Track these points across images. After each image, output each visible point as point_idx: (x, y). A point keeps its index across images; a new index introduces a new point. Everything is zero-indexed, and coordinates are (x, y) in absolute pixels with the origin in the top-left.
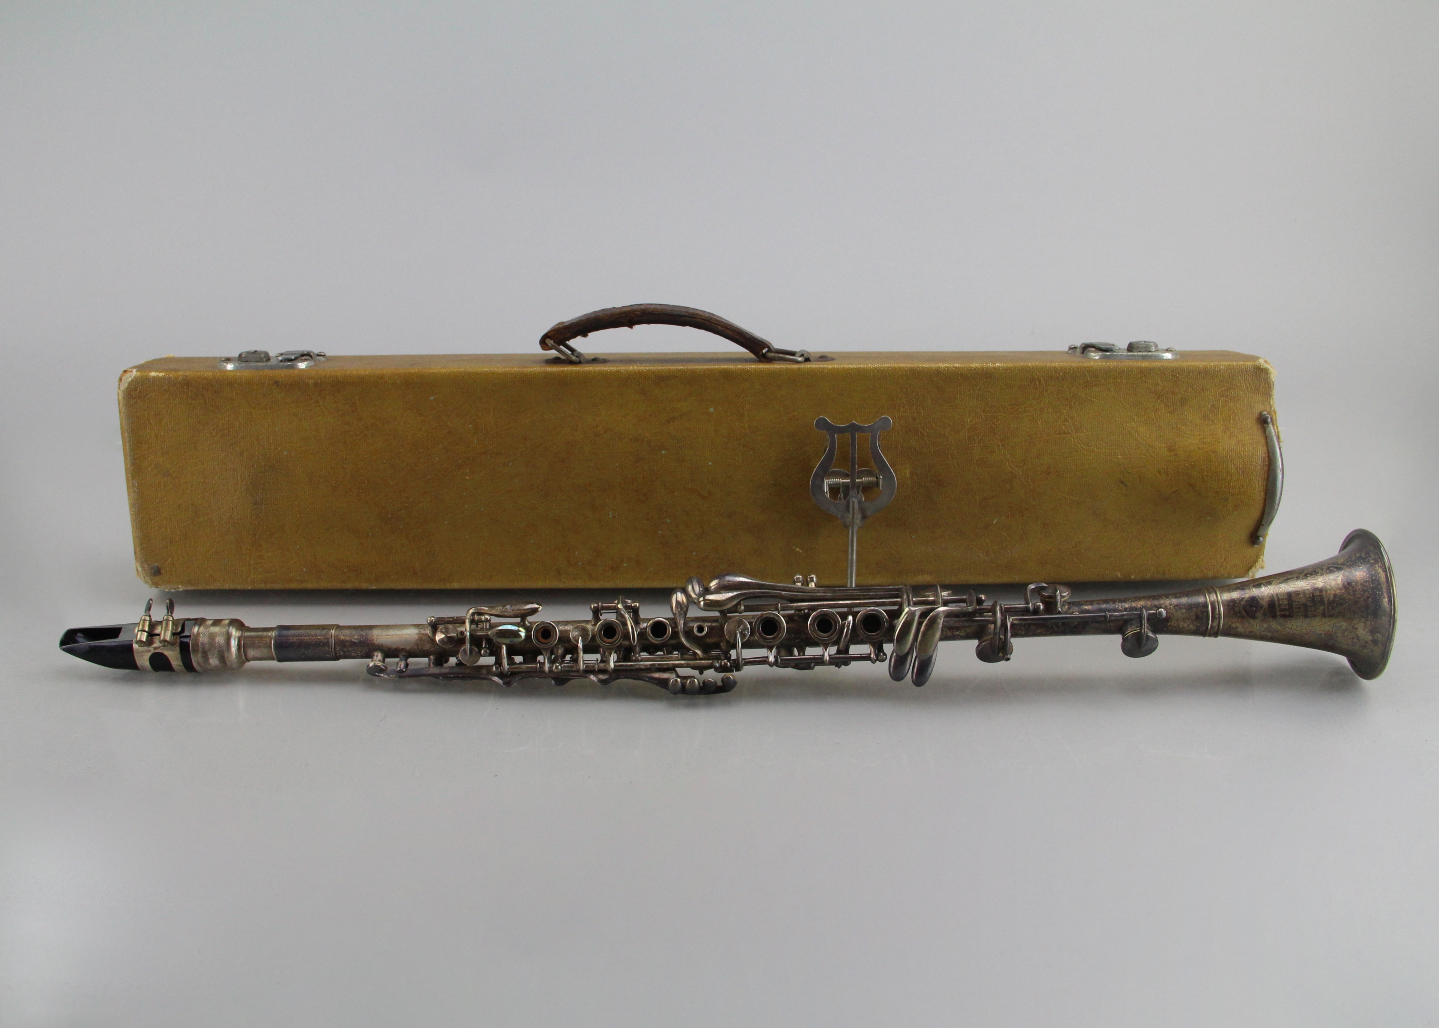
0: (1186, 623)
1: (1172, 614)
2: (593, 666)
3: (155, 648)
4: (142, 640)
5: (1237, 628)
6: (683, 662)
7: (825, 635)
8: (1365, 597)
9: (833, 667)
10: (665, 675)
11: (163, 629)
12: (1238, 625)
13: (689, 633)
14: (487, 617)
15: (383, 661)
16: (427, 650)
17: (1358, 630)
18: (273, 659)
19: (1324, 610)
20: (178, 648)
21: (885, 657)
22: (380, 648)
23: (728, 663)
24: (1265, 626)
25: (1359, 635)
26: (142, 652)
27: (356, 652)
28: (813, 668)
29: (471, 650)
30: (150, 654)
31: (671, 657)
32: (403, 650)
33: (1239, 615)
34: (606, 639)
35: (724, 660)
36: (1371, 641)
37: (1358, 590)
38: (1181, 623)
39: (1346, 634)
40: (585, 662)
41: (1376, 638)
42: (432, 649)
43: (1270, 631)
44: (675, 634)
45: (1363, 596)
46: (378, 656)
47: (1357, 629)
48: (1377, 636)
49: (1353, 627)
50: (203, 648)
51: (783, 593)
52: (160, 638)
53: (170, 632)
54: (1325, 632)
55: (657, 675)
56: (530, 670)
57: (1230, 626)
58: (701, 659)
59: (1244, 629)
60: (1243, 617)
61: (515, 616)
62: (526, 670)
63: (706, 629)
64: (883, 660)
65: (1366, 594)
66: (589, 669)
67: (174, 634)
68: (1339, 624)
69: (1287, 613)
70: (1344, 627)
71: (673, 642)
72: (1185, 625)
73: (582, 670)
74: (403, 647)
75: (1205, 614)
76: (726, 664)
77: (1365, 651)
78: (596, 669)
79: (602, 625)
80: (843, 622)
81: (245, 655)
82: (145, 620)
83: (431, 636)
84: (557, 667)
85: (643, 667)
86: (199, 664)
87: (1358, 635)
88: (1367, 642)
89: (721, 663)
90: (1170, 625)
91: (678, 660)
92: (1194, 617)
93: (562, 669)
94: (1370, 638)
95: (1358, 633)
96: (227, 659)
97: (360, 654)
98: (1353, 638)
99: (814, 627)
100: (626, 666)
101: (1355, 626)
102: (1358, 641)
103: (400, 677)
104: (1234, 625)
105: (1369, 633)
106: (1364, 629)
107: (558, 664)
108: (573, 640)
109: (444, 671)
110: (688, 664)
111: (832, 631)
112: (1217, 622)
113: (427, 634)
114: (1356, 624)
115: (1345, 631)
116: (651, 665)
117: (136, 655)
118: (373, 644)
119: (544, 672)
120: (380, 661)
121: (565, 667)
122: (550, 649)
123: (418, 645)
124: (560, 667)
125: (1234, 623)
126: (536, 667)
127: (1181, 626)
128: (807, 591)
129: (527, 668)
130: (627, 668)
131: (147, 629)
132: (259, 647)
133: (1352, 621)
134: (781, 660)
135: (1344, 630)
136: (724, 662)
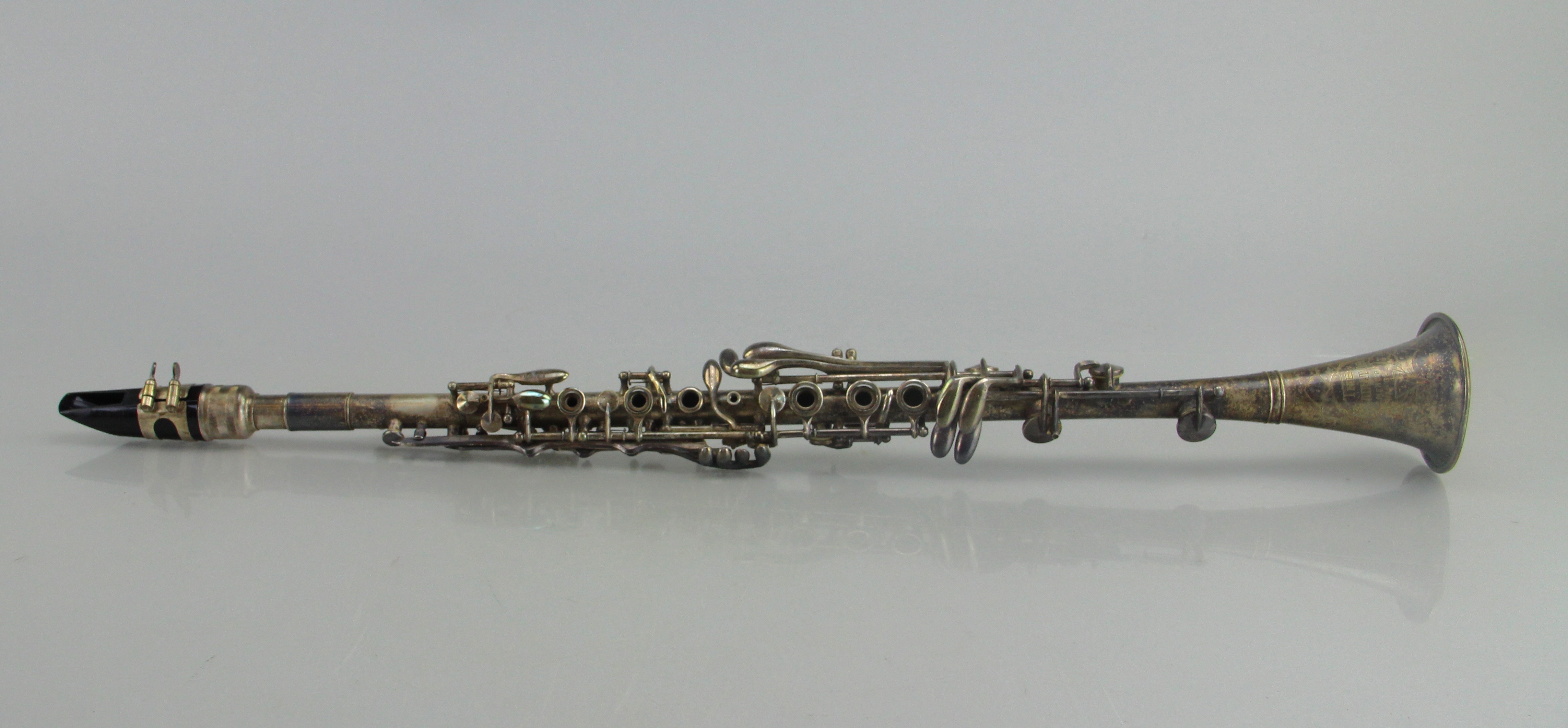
0: (1246, 404)
1: (1231, 395)
2: (621, 436)
3: (161, 414)
4: (147, 404)
5: (1300, 411)
6: (715, 433)
7: (864, 407)
8: (1437, 378)
9: (871, 444)
10: (695, 446)
11: (170, 394)
12: (1301, 408)
13: (722, 405)
14: (511, 383)
15: (400, 430)
16: (447, 419)
17: (1430, 414)
18: (285, 428)
19: (1393, 392)
20: (185, 415)
21: (926, 431)
22: (397, 415)
23: (762, 435)
24: (1331, 409)
25: (1432, 420)
26: (147, 418)
27: (372, 420)
28: (851, 445)
29: (493, 416)
30: (154, 420)
31: (702, 429)
32: (421, 418)
33: (1302, 397)
34: (635, 408)
35: (757, 431)
36: (1444, 425)
37: (1429, 371)
38: (1241, 405)
39: (1417, 418)
40: (613, 431)
41: (1449, 422)
42: (452, 417)
43: (1335, 416)
44: (707, 406)
45: (1435, 377)
46: (395, 424)
47: (1429, 412)
48: (1450, 420)
49: (1425, 411)
50: (211, 415)
51: (821, 363)
52: (166, 403)
53: (176, 397)
54: (1395, 417)
55: (686, 446)
56: (554, 438)
57: (1293, 409)
58: (733, 430)
59: (1308, 413)
60: (1307, 400)
61: (540, 383)
62: (549, 438)
63: (739, 400)
64: (925, 435)
65: (1438, 375)
66: (617, 438)
67: (180, 400)
68: (1410, 408)
69: (1354, 395)
70: (1415, 411)
71: (705, 414)
72: (1246, 408)
73: (609, 439)
74: (421, 415)
75: (1266, 396)
76: (759, 435)
77: (1439, 438)
78: (624, 439)
79: (631, 394)
80: (883, 395)
81: (255, 423)
82: (149, 384)
83: (451, 404)
84: (582, 436)
85: (673, 438)
86: (207, 431)
87: (1430, 419)
88: (1439, 427)
89: (754, 434)
90: (1230, 407)
91: (710, 431)
92: (1254, 399)
93: (588, 438)
94: (1442, 422)
95: (1430, 417)
96: (236, 427)
97: (375, 423)
98: (1425, 423)
99: (852, 399)
100: (655, 435)
101: (1427, 410)
102: (1430, 426)
103: (418, 445)
104: (1297, 408)
105: (1441, 417)
106: (1436, 413)
107: (583, 433)
108: (601, 408)
109: (464, 439)
110: (719, 435)
111: (870, 405)
112: (1280, 405)
113: (447, 402)
114: (1427, 407)
115: (1415, 415)
116: (681, 435)
117: (140, 421)
118: (391, 412)
119: (568, 441)
120: (397, 428)
121: (590, 436)
122: (577, 416)
123: (437, 412)
124: (585, 436)
125: (1298, 405)
126: (561, 436)
127: (1241, 409)
128: (846, 363)
129: (552, 436)
130: (657, 438)
131: (152, 394)
132: (270, 414)
133: (1424, 403)
134: (818, 433)
135: (1414, 414)
136: (758, 434)
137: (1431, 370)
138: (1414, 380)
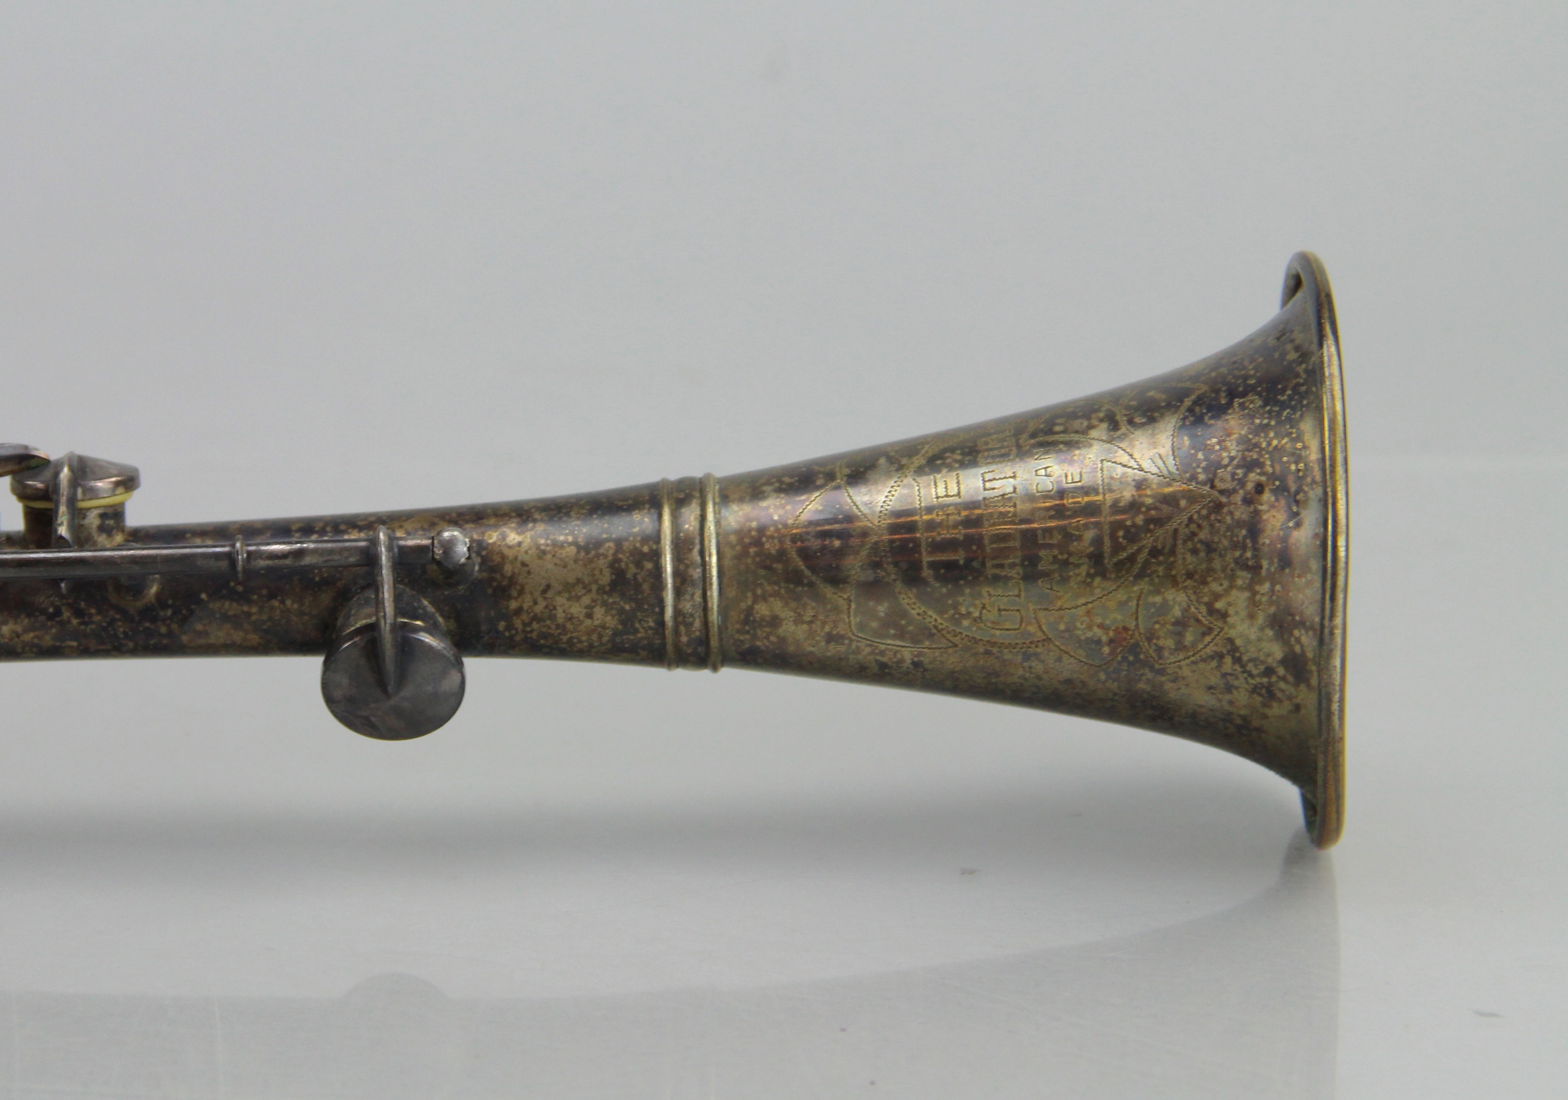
0: (578, 598)
1: (524, 564)
5: (775, 622)
8: (1250, 486)
12: (777, 607)
17: (1230, 620)
19: (1098, 541)
24: (882, 609)
25: (1238, 642)
33: (778, 566)
36: (1284, 662)
37: (1226, 461)
38: (560, 601)
39: (1189, 637)
41: (1298, 649)
43: (901, 635)
45: (1242, 483)
47: (1224, 615)
48: (1298, 640)
49: (1212, 611)
54: (1111, 634)
57: (750, 611)
59: (805, 626)
60: (794, 578)
65: (1253, 477)
68: (1158, 599)
69: (960, 557)
70: (1177, 612)
72: (577, 610)
75: (649, 565)
77: (1276, 710)
87: (1231, 641)
88: (1269, 671)
90: (519, 611)
92: (606, 578)
94: (1277, 652)
95: (1232, 633)
98: (1220, 656)
101: (1219, 605)
102: (1237, 667)
104: (762, 610)
105: (1270, 633)
106: (1252, 616)
112: (698, 599)
114: (1217, 597)
115: (1181, 624)
125: (764, 598)
127: (560, 615)
133: (1205, 583)
135: (1177, 623)
137: (1232, 459)
138: (1170, 500)
